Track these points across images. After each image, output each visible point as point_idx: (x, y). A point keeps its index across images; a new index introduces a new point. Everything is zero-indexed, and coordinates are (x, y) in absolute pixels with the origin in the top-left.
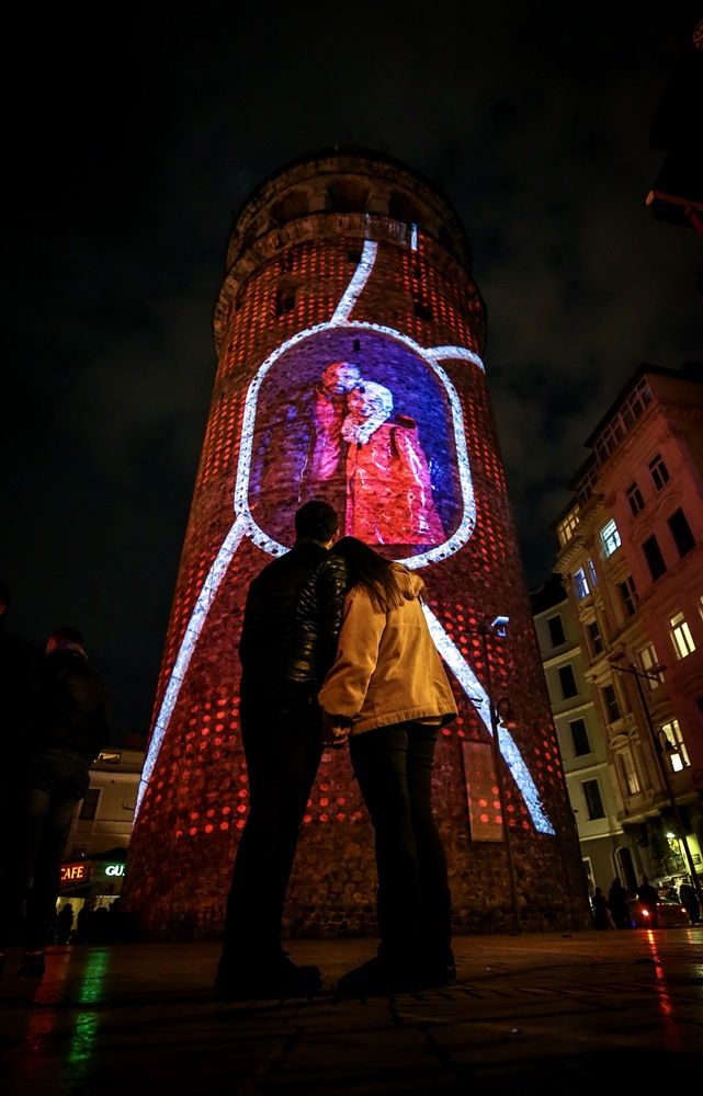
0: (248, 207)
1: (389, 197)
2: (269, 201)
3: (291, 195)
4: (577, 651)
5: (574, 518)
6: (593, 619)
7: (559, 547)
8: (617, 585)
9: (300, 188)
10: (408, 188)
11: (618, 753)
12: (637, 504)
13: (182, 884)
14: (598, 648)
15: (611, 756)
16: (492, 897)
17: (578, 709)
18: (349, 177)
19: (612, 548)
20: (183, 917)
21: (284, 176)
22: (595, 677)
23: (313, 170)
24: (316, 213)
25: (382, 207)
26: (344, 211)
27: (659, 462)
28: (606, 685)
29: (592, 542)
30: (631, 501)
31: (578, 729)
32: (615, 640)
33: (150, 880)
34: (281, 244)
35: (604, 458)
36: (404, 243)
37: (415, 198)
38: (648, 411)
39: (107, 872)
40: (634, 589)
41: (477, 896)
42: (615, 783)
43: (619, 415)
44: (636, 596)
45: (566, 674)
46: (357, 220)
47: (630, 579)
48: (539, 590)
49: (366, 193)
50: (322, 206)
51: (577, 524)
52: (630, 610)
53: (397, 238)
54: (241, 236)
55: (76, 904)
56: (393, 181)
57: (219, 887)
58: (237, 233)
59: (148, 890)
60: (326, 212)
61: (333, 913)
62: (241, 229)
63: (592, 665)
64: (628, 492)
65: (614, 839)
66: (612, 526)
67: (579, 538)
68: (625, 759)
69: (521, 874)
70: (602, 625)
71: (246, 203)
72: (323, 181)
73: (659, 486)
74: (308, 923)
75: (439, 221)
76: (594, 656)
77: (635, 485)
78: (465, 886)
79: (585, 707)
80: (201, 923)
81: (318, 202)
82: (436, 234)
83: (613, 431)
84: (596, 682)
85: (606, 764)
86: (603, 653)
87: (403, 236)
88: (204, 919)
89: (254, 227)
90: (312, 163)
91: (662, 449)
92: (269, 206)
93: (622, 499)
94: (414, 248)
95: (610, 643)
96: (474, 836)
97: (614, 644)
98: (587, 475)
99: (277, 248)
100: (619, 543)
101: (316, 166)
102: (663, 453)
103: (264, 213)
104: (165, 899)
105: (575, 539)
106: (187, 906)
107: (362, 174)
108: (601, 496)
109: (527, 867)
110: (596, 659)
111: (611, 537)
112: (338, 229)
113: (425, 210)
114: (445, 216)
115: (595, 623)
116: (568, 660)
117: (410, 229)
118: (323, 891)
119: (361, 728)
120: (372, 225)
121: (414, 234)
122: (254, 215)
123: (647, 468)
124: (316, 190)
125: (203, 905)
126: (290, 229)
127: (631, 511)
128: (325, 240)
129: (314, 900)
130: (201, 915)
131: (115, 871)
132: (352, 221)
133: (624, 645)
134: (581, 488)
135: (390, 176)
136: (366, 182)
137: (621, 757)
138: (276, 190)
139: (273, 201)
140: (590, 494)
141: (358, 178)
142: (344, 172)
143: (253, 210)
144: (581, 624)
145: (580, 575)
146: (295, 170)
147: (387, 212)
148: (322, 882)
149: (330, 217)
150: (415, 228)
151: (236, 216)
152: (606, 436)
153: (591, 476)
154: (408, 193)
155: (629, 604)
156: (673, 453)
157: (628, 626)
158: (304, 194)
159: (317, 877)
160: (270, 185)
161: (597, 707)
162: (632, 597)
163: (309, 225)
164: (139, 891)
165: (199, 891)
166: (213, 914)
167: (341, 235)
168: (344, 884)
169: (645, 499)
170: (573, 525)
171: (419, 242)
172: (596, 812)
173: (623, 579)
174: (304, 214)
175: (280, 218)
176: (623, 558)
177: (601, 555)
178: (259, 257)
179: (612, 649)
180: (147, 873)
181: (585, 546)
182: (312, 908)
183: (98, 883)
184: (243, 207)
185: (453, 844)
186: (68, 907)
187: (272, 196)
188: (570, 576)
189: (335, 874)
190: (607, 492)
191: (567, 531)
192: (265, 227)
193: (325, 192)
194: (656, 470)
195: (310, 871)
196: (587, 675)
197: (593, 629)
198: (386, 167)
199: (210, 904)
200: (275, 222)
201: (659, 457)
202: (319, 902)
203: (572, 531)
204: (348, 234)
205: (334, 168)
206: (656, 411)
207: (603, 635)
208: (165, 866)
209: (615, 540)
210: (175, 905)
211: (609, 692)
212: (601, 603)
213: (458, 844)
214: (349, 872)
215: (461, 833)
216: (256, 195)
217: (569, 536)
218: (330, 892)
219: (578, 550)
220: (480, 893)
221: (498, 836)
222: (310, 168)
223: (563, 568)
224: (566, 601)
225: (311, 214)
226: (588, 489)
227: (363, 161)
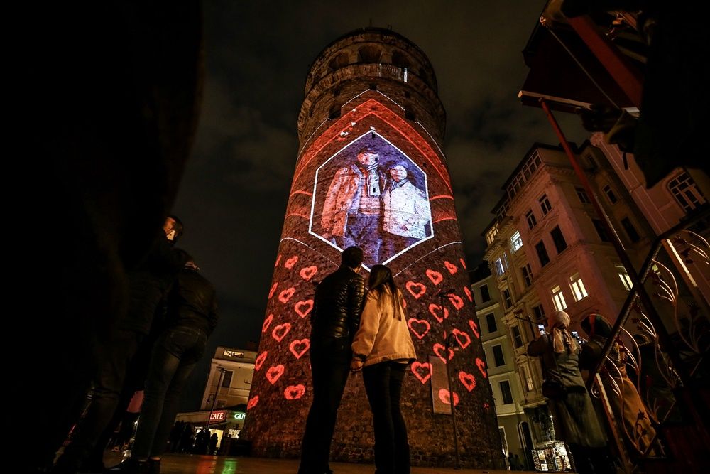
0: (317, 62)
1: (392, 54)
2: (328, 58)
3: (339, 55)
4: (497, 305)
5: (495, 229)
6: (507, 288)
7: (487, 246)
8: (521, 268)
9: (344, 51)
10: (402, 49)
11: (521, 366)
12: (532, 221)
13: (275, 427)
14: (509, 304)
15: (517, 368)
16: (445, 446)
17: (498, 339)
18: (371, 44)
19: (518, 247)
20: (275, 445)
21: (336, 45)
22: (507, 321)
23: (352, 41)
24: (353, 64)
25: (389, 60)
26: (368, 63)
27: (545, 199)
28: (514, 325)
29: (506, 243)
30: (529, 220)
31: (497, 351)
32: (519, 300)
33: (258, 423)
34: (334, 81)
35: (513, 195)
36: (400, 78)
37: (406, 54)
38: (539, 169)
39: (235, 417)
40: (530, 271)
41: (436, 445)
42: (519, 384)
43: (522, 172)
44: (532, 275)
45: (491, 319)
46: (374, 67)
47: (528, 265)
48: (475, 270)
49: (380, 52)
50: (356, 61)
51: (497, 233)
52: (528, 283)
53: (396, 76)
54: (313, 77)
55: (220, 433)
56: (394, 45)
57: (294, 430)
58: (311, 76)
59: (257, 428)
60: (358, 63)
61: (356, 449)
62: (313, 73)
63: (505, 314)
64: (527, 216)
65: (519, 416)
66: (517, 235)
67: (498, 241)
68: (525, 370)
69: (462, 434)
70: (511, 291)
71: (316, 59)
72: (357, 47)
73: (546, 213)
74: (342, 453)
75: (419, 66)
76: (507, 308)
77: (531, 211)
78: (429, 438)
79: (501, 338)
80: (284, 449)
81: (354, 59)
82: (418, 73)
83: (518, 181)
84: (508, 324)
85: (514, 372)
86: (513, 307)
87: (399, 74)
88: (286, 446)
89: (320, 72)
90: (351, 38)
91: (547, 191)
92: (328, 61)
93: (524, 219)
94: (405, 81)
95: (517, 302)
96: (435, 410)
97: (519, 302)
98: (503, 205)
99: (332, 83)
100: (521, 245)
101: (353, 39)
102: (548, 194)
103: (325, 65)
104: (266, 434)
105: (496, 241)
106: (278, 439)
107: (378, 42)
108: (511, 218)
109: (466, 430)
110: (508, 311)
111: (517, 241)
112: (365, 73)
113: (412, 60)
114: (423, 63)
115: (507, 290)
116: (492, 310)
117: (403, 71)
118: (350, 436)
119: (369, 362)
120: (383, 70)
121: (406, 74)
122: (320, 66)
123: (538, 202)
124: (353, 52)
125: (286, 439)
126: (339, 73)
127: (529, 227)
128: (357, 78)
129: (345, 440)
130: (284, 444)
131: (240, 416)
132: (372, 67)
133: (524, 303)
134: (499, 212)
135: (393, 42)
136: (380, 47)
137: (523, 368)
138: (332, 52)
139: (330, 58)
140: (505, 216)
141: (376, 44)
142: (368, 42)
143: (320, 63)
144: (499, 290)
145: (498, 262)
146: (342, 41)
147: (391, 62)
148: (350, 431)
149: (360, 66)
150: (406, 70)
151: (310, 67)
152: (514, 184)
153: (505, 205)
154: (403, 51)
155: (528, 279)
156: (553, 194)
157: (527, 292)
158: (346, 54)
159: (347, 428)
160: (328, 50)
161: (509, 338)
162: (529, 276)
163: (349, 71)
164: (252, 429)
165: (284, 431)
166: (291, 444)
167: (366, 76)
168: (362, 432)
169: (537, 219)
170: (495, 233)
171: (409, 78)
172: (508, 400)
173: (524, 265)
174: (346, 65)
175: (334, 67)
176: (524, 253)
177: (511, 251)
178: (323, 88)
179: (517, 305)
180: (257, 419)
181: (502, 245)
182: (344, 445)
183: (231, 423)
184: (314, 62)
185: (423, 414)
186: (215, 435)
187: (330, 55)
188: (493, 262)
189: (357, 427)
190: (515, 215)
191: (491, 237)
192: (326, 72)
193: (357, 52)
194: (543, 203)
195: (344, 424)
196: (503, 319)
197: (506, 293)
198: (391, 38)
199: (289, 439)
200: (331, 69)
201: (545, 196)
202: (348, 442)
203: (494, 237)
204: (369, 75)
205: (363, 40)
206: (543, 169)
207: (512, 297)
208: (266, 416)
209: (519, 243)
210: (271, 438)
211: (515, 330)
212: (511, 279)
213: (426, 414)
214: (364, 426)
215: (427, 408)
216: (321, 55)
217: (493, 239)
218: (354, 437)
219: (498, 247)
220: (438, 443)
221: (449, 411)
222: (350, 40)
223: (489, 258)
224: (491, 276)
225: (350, 65)
226: (504, 213)
227: (378, 35)
